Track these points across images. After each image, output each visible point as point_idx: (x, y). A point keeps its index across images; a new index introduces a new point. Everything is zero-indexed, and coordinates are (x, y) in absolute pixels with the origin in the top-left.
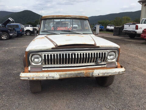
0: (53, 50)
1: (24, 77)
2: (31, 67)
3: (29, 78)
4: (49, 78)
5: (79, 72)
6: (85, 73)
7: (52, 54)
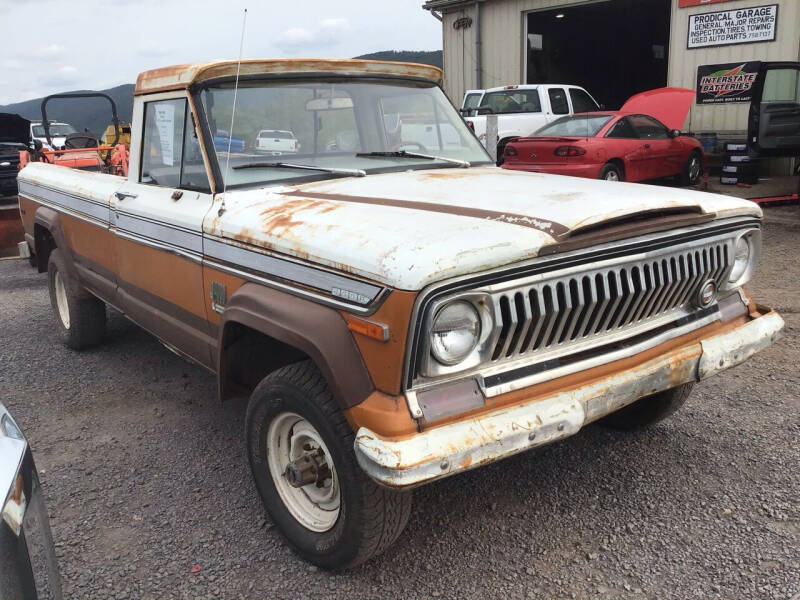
0: (547, 258)
1: (418, 464)
2: (418, 392)
3: (444, 467)
4: (541, 440)
5: (653, 367)
6: (673, 367)
7: (535, 287)
